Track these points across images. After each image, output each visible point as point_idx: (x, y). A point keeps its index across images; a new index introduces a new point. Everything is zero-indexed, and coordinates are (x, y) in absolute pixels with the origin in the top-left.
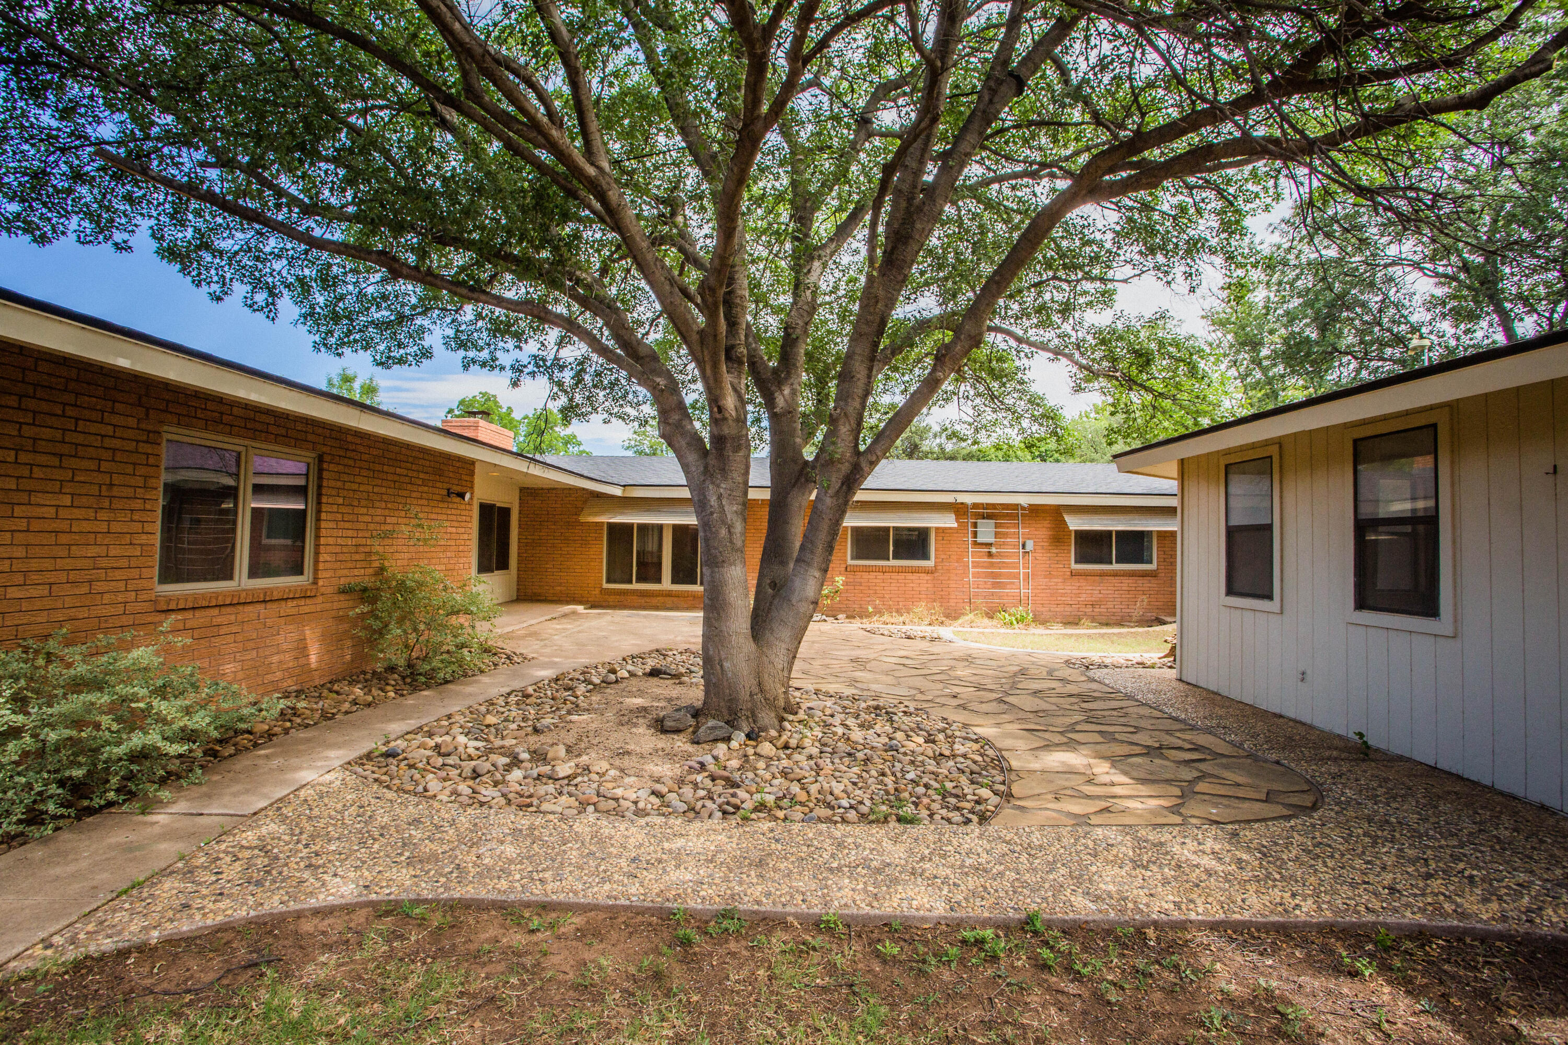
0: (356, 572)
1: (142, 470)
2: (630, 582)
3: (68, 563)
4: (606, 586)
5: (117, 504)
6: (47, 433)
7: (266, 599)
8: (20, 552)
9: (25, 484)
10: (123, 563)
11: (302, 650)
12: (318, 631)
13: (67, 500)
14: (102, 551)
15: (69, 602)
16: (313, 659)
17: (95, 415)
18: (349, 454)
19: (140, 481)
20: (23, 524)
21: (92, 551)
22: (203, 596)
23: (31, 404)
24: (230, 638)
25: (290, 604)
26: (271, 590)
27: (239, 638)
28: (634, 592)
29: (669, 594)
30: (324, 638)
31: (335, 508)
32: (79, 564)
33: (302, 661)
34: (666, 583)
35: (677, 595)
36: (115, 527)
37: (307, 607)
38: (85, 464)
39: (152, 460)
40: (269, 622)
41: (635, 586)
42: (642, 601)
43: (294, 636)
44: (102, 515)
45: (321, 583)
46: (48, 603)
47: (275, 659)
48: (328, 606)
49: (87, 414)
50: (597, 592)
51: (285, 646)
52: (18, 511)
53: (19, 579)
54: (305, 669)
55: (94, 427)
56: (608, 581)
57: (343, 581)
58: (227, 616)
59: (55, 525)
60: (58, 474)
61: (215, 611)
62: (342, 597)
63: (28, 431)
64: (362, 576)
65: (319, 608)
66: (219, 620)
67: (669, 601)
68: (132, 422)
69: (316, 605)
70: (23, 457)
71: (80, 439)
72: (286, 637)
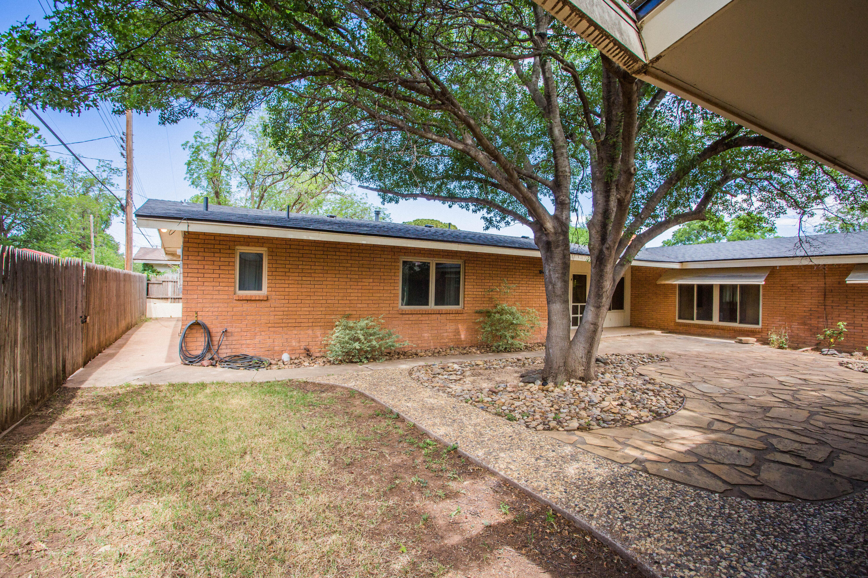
0: (484, 305)
1: (393, 271)
2: (693, 319)
3: (372, 298)
4: (678, 321)
5: (386, 281)
6: (365, 262)
7: (440, 313)
8: (360, 295)
9: (361, 276)
10: (388, 298)
11: (457, 332)
12: (465, 327)
13: (371, 280)
14: (382, 295)
15: (373, 309)
16: (463, 337)
17: (379, 256)
18: (478, 259)
19: (393, 274)
20: (360, 287)
21: (378, 295)
22: (414, 311)
23: (362, 255)
24: (427, 325)
25: (451, 315)
26: (442, 310)
27: (429, 325)
28: (695, 325)
29: (717, 328)
30: (467, 329)
31: (472, 280)
32: (375, 298)
33: (458, 337)
34: (716, 321)
35: (723, 329)
36: (386, 288)
37: (460, 317)
38: (377, 270)
39: (396, 268)
40: (442, 321)
41: (696, 322)
42: (700, 331)
43: (454, 327)
44: (381, 284)
45: (466, 309)
46: (368, 309)
47: (445, 334)
48: (468, 317)
49: (376, 256)
50: (673, 324)
51: (449, 330)
52: (359, 284)
53: (360, 302)
54: (459, 340)
55: (378, 260)
56: (680, 318)
57: (477, 308)
58: (425, 317)
59: (368, 288)
60: (369, 273)
61: (420, 316)
62: (477, 315)
63: (361, 262)
64: (485, 307)
65: (465, 318)
66: (422, 319)
67: (717, 332)
68: (390, 257)
69: (465, 316)
70: (360, 269)
71: (374, 263)
72: (450, 327)
